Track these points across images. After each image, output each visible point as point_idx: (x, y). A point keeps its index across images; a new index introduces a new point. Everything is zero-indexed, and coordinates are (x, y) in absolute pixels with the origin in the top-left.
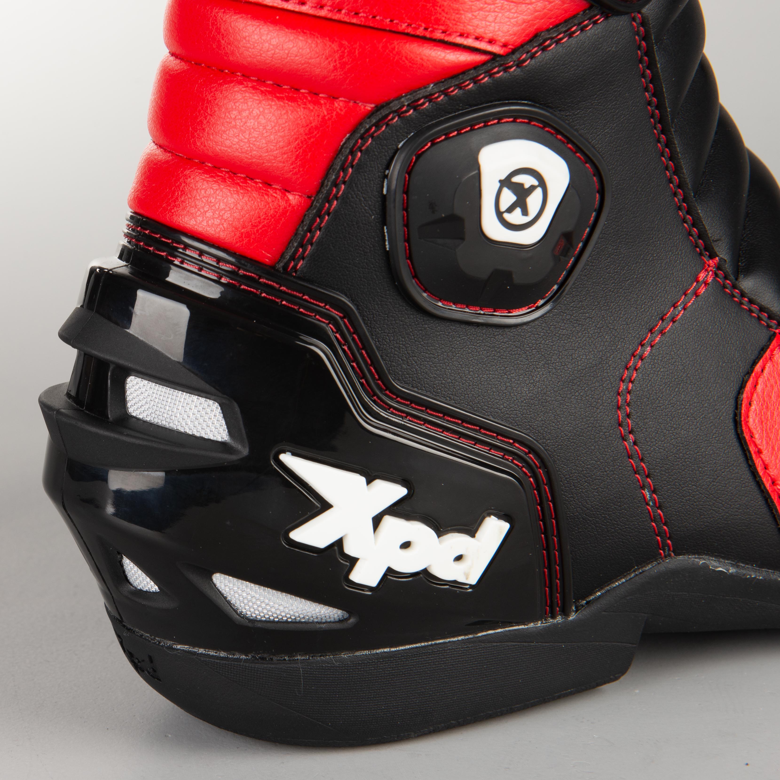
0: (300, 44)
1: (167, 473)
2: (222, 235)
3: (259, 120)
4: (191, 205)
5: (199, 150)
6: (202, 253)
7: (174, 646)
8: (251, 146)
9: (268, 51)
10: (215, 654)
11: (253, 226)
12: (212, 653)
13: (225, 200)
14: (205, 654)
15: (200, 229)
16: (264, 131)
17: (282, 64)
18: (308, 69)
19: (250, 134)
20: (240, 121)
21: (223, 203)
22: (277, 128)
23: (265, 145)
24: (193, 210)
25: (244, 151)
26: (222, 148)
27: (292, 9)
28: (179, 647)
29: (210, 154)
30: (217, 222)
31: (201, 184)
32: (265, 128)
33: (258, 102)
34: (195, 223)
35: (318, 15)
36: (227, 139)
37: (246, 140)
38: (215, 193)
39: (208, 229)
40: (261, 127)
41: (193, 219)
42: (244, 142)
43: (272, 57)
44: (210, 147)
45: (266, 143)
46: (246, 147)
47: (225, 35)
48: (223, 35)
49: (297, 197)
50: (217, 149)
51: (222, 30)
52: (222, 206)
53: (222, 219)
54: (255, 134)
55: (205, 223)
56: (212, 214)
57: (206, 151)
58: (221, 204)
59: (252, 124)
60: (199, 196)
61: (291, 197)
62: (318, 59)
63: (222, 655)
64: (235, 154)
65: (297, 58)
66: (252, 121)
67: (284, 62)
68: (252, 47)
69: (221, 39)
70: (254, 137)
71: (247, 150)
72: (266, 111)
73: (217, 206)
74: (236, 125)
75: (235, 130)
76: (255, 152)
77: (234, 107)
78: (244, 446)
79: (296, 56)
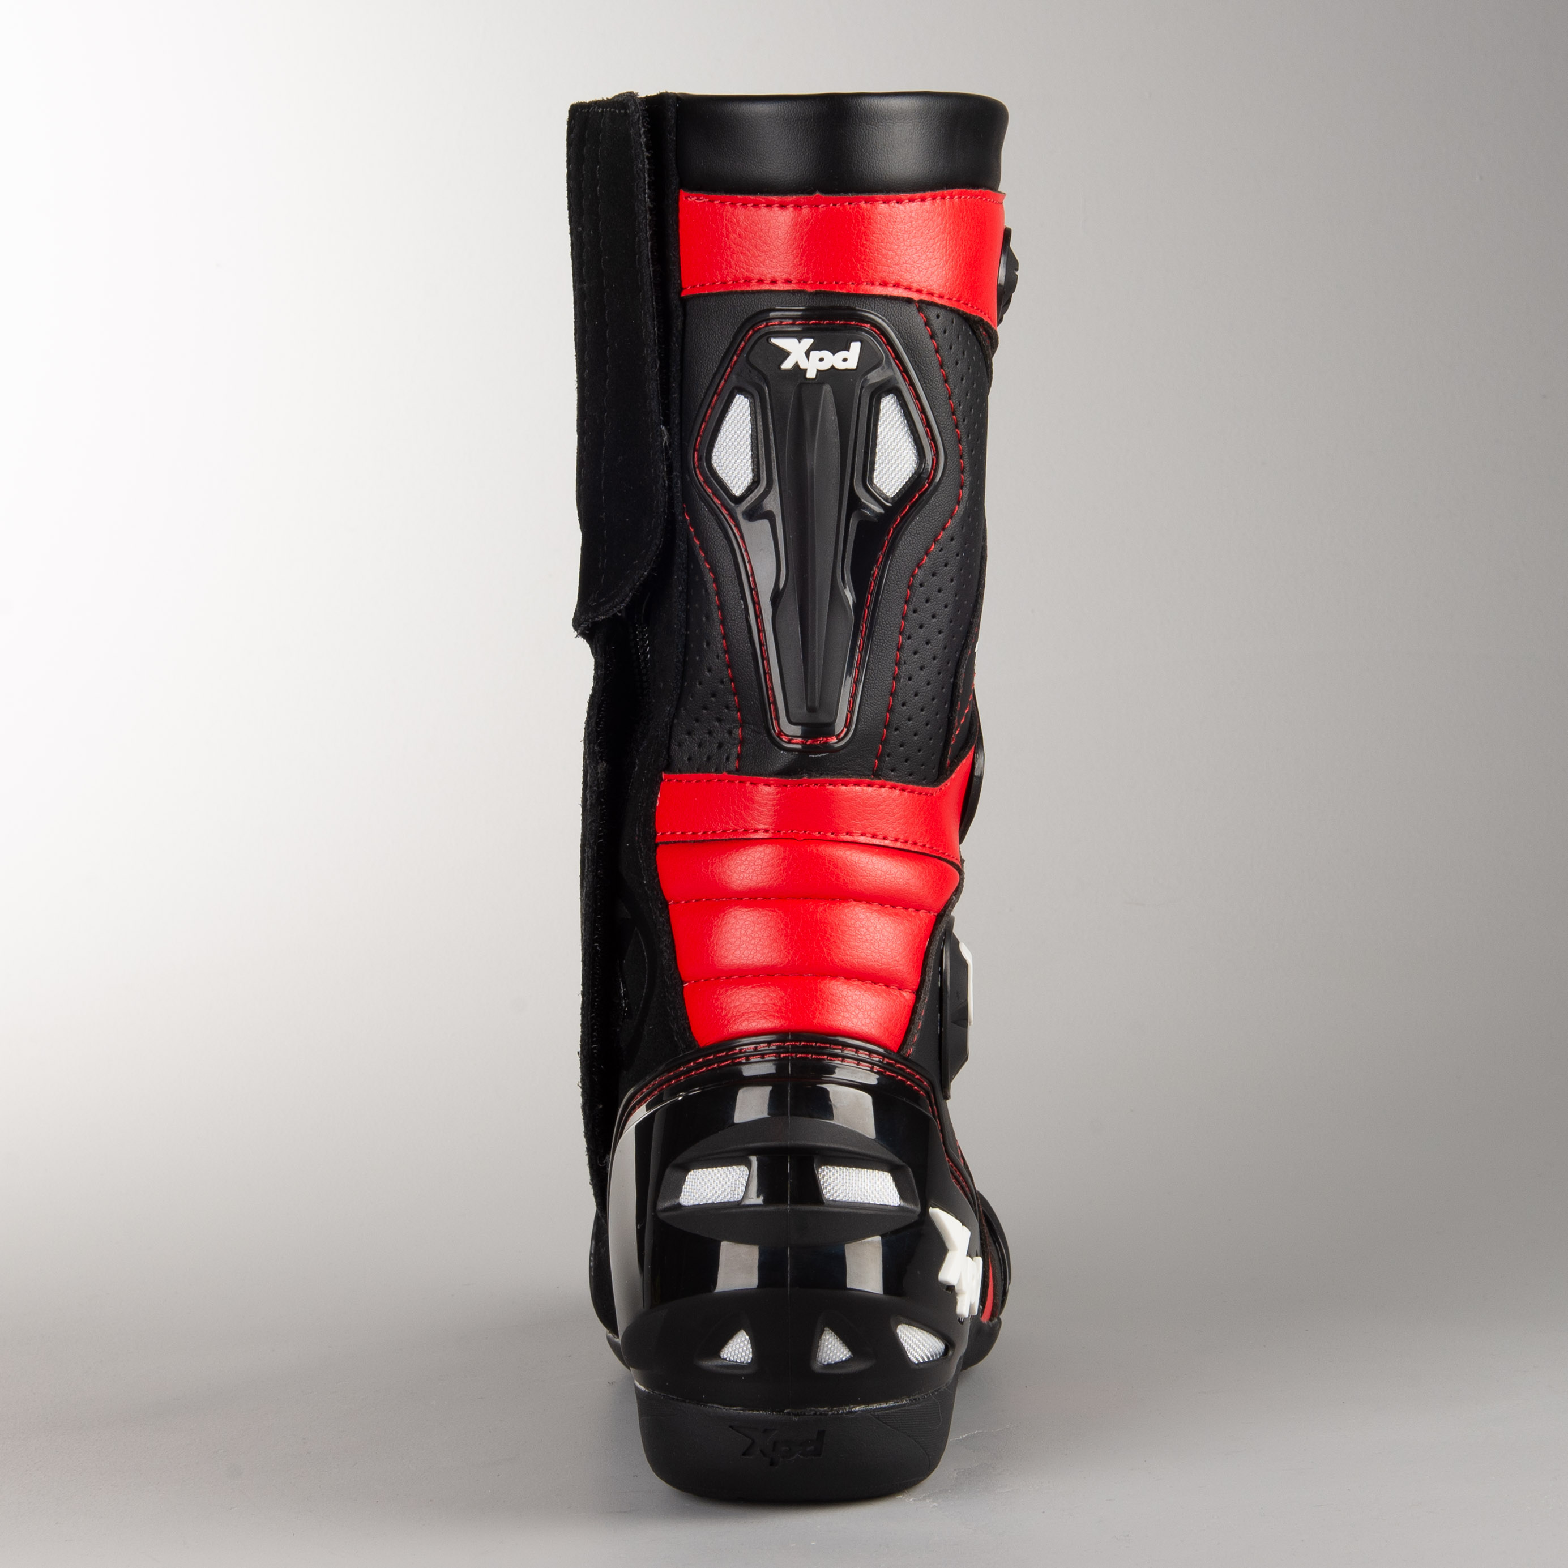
0: (901, 869)
1: (882, 1236)
2: (873, 1032)
3: (883, 933)
4: (843, 1011)
5: (838, 966)
6: (858, 1048)
7: (853, 1410)
8: (881, 955)
9: (881, 877)
10: (886, 1406)
11: (890, 1021)
12: (884, 1405)
13: (869, 1002)
14: (879, 1408)
15: (857, 1029)
16: (888, 942)
17: (891, 887)
18: (907, 888)
19: (879, 945)
20: (869, 936)
21: (868, 1004)
22: (895, 938)
23: (890, 953)
24: (847, 1015)
25: (876, 960)
26: (859, 960)
27: (879, 844)
28: (857, 1409)
29: (848, 967)
30: (868, 1021)
31: (846, 993)
32: (888, 939)
33: (877, 919)
34: (852, 1025)
35: (896, 847)
36: (862, 952)
37: (876, 951)
38: (860, 997)
39: (863, 1028)
40: (885, 939)
41: (850, 1022)
42: (875, 952)
43: (884, 882)
44: (848, 961)
45: (891, 951)
46: (877, 956)
47: (843, 869)
48: (841, 869)
49: (908, 993)
50: (854, 962)
51: (840, 865)
52: (868, 1008)
53: (871, 1018)
54: (883, 945)
55: (859, 1023)
56: (862, 1015)
57: (844, 966)
58: (867, 1006)
59: (879, 937)
60: (848, 1002)
61: (905, 994)
62: (913, 880)
63: (891, 1405)
64: (869, 964)
65: (901, 880)
66: (878, 934)
67: (892, 885)
68: (868, 875)
69: (840, 873)
70: (882, 947)
71: (878, 959)
72: (886, 925)
73: (864, 1008)
74: (867, 940)
75: (867, 944)
76: (884, 960)
77: (861, 926)
78: (916, 1205)
79: (900, 878)
